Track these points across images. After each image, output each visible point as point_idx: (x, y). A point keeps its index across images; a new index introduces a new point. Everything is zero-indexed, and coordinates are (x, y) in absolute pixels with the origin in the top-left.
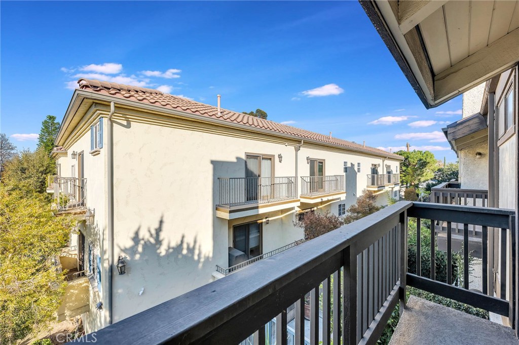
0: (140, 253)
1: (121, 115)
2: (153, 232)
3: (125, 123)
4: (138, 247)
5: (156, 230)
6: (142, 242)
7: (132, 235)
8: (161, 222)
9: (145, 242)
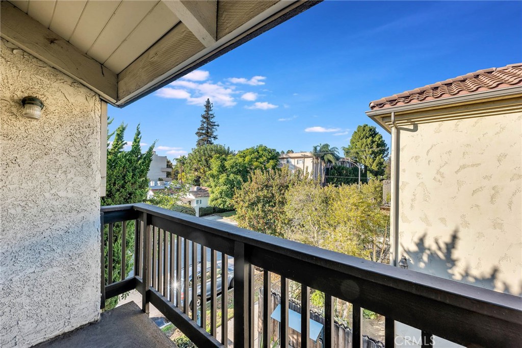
0: (424, 262)
1: (406, 121)
2: (443, 246)
3: (411, 127)
4: (423, 254)
5: (447, 244)
6: (428, 252)
7: (416, 240)
8: (454, 237)
9: (431, 253)
